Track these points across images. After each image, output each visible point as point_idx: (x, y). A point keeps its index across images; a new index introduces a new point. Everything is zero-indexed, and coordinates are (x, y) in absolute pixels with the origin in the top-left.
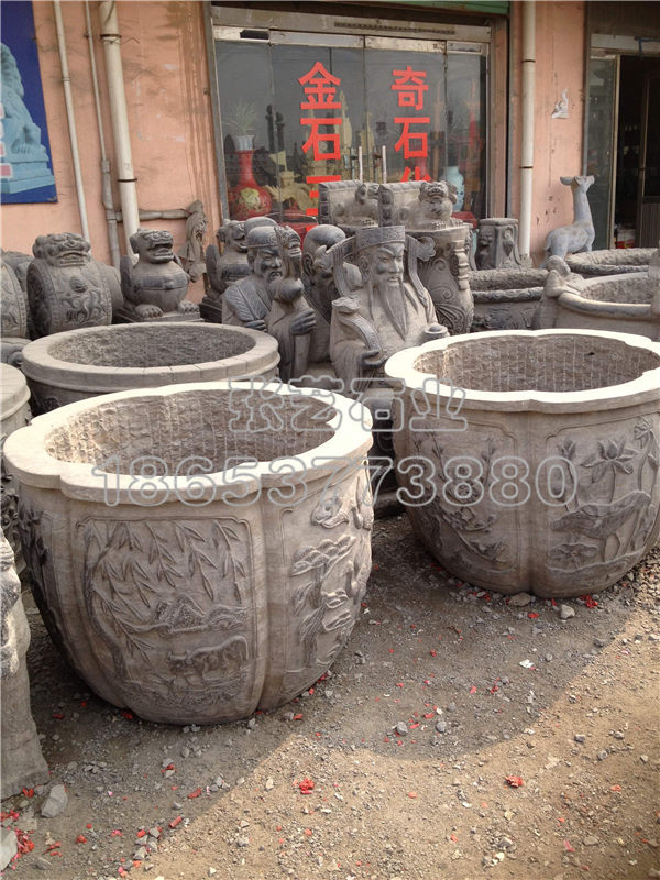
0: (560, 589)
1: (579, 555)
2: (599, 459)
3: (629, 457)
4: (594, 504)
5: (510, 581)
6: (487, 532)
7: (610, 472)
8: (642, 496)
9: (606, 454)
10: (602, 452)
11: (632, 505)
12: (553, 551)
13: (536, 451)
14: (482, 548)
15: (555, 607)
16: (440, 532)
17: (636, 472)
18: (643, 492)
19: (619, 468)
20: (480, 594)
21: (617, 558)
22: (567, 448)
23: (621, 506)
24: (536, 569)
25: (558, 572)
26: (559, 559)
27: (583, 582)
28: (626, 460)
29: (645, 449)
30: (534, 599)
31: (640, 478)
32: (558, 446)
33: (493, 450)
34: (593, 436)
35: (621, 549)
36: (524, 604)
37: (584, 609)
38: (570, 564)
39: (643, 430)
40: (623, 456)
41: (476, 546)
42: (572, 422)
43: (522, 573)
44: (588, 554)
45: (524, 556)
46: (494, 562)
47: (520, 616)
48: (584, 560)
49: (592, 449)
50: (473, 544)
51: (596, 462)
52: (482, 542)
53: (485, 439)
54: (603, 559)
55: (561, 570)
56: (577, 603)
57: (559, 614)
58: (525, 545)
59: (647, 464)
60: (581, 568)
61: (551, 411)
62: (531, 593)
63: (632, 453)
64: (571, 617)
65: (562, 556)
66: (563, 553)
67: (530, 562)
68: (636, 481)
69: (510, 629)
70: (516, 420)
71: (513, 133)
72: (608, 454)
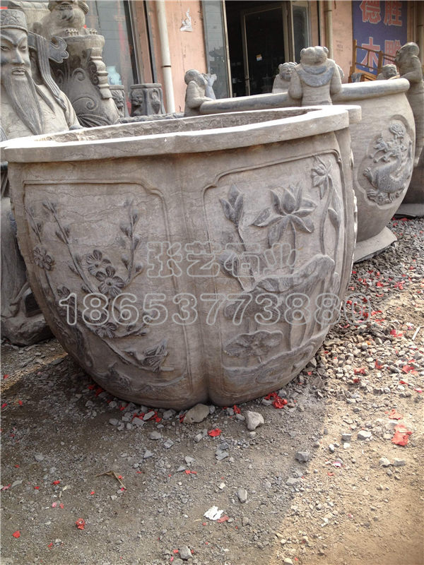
0: (242, 391)
1: (262, 346)
2: (273, 215)
3: (308, 210)
4: (273, 276)
5: (181, 393)
6: (143, 335)
7: (288, 233)
8: (325, 262)
9: (281, 207)
10: (277, 205)
11: (316, 273)
12: (230, 346)
13: (192, 212)
14: (141, 357)
15: (239, 416)
16: (87, 345)
17: (317, 231)
18: (326, 256)
19: (298, 225)
20: (148, 416)
21: (303, 344)
22: (232, 201)
23: (305, 276)
24: (211, 372)
25: (238, 372)
26: (238, 356)
27: (268, 378)
28: (305, 214)
29: (324, 200)
30: (213, 409)
31: (322, 239)
32: (220, 201)
33: (135, 219)
34: (264, 184)
35: (307, 332)
36: (202, 418)
37: (272, 411)
38: (252, 359)
39: (321, 174)
40: (301, 210)
41: (132, 355)
42: (236, 164)
43: (195, 381)
44: (272, 343)
45: (194, 358)
46: (158, 373)
47: (199, 437)
48: (267, 350)
49: (264, 202)
50: (128, 354)
51: (269, 219)
52: (138, 349)
53: (123, 203)
54: (288, 346)
55: (241, 368)
56: (263, 404)
57: (245, 423)
58: (193, 344)
59: (328, 221)
60: (264, 363)
61: (205, 148)
62: (209, 402)
63: (311, 205)
64: (259, 426)
65: (241, 351)
66: (242, 346)
67: (204, 365)
68: (318, 243)
69: (189, 459)
70: (160, 170)
71: (153, 40)
72: (285, 208)
